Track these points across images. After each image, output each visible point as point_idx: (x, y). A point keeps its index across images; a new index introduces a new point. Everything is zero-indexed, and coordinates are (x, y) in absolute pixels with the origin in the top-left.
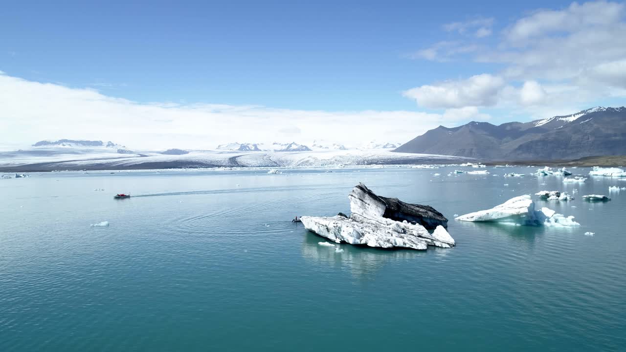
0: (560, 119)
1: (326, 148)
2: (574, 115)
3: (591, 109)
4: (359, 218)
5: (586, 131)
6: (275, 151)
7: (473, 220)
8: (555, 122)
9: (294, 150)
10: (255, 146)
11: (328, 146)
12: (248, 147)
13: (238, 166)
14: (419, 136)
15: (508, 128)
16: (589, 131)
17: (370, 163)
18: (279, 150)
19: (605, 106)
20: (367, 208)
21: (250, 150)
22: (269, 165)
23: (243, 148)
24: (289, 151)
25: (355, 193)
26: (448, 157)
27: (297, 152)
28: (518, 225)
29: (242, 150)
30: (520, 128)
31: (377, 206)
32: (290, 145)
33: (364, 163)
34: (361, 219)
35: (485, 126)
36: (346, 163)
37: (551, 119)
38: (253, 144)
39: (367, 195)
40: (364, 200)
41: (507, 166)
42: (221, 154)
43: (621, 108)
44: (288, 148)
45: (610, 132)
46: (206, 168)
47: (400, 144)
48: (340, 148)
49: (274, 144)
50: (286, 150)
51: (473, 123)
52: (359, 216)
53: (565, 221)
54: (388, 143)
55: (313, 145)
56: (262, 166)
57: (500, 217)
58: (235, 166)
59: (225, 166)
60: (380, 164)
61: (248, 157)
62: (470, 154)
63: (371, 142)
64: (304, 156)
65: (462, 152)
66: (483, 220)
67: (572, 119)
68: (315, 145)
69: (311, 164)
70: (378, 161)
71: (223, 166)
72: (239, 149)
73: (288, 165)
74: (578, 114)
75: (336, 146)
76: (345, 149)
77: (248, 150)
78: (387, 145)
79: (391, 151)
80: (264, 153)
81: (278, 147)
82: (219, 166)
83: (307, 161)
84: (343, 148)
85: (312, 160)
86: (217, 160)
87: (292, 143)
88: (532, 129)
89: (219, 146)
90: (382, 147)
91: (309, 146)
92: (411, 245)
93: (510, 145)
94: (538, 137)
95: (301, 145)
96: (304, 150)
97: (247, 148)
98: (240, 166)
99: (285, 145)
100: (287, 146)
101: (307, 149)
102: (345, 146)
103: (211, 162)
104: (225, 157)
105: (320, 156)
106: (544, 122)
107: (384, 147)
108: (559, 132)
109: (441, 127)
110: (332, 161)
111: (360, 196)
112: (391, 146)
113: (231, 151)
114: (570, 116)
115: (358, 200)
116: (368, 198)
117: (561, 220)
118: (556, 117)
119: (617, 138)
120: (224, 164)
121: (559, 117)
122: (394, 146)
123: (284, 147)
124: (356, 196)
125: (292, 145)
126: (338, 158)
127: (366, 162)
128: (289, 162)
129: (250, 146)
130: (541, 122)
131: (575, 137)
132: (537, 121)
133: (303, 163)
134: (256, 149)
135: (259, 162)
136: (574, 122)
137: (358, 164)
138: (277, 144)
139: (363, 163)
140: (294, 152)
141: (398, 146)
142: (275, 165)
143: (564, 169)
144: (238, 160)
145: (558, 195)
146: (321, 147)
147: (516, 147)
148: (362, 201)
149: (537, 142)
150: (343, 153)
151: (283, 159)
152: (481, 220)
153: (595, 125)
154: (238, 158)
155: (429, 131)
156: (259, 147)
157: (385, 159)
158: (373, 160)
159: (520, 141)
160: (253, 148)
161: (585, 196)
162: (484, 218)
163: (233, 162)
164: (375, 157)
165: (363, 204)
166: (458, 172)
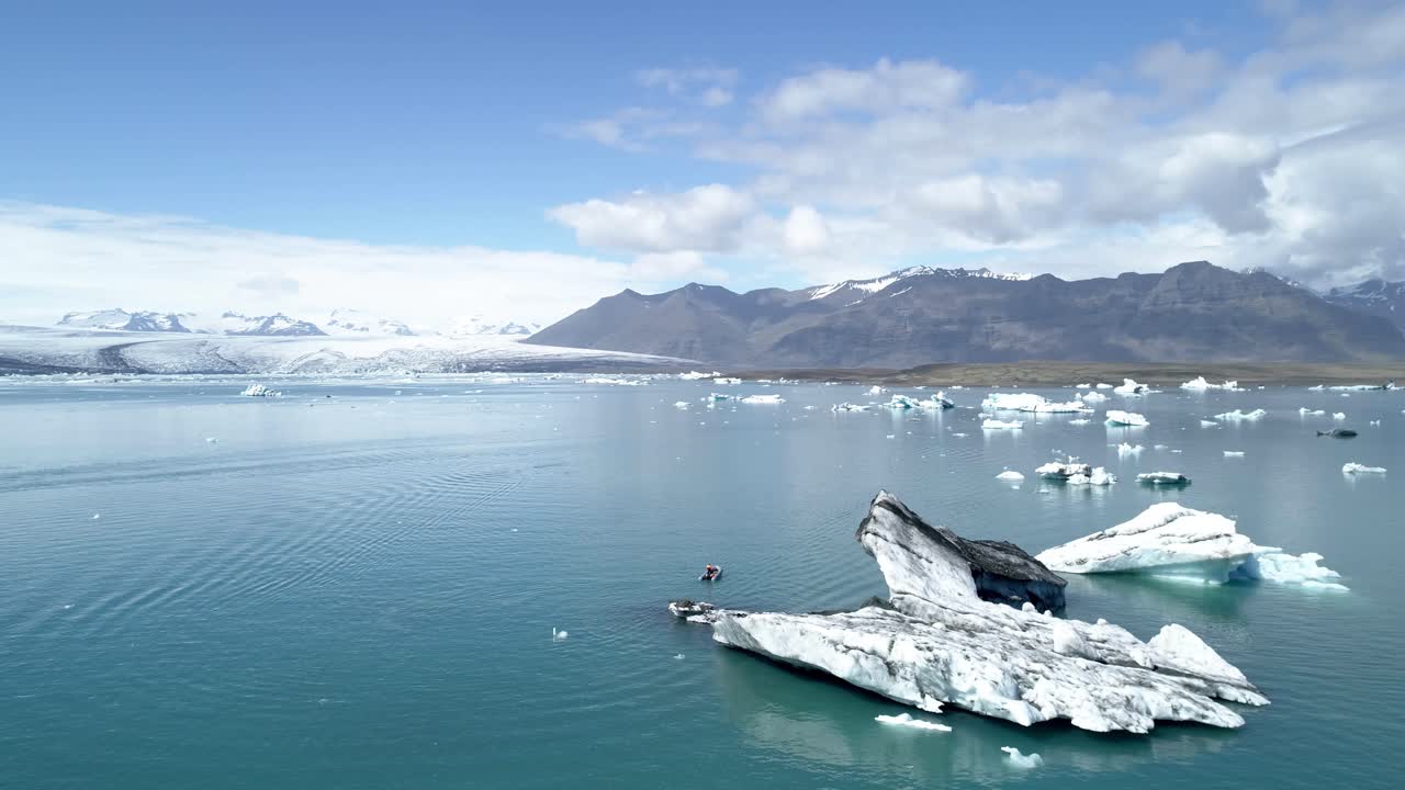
0: (856, 286)
1: (362, 329)
2: (880, 280)
3: (908, 270)
4: (924, 608)
5: (902, 312)
6: (230, 333)
7: (1083, 571)
8: (847, 291)
9: (280, 332)
10: (173, 318)
11: (367, 326)
12: (153, 321)
13: (128, 370)
14: (581, 311)
15: (762, 301)
16: (906, 313)
17: (476, 367)
18: (239, 330)
19: (933, 265)
20: (926, 571)
21: (158, 328)
22: (216, 369)
23: (139, 323)
24: (269, 334)
25: (882, 524)
26: (646, 357)
27: (289, 338)
28: (1213, 583)
29: (137, 330)
30: (784, 301)
31: (952, 564)
32: (271, 321)
33: (460, 367)
34: (930, 612)
35: (718, 294)
36: (420, 368)
37: (839, 285)
38: (167, 314)
39: (914, 531)
40: (913, 548)
41: (782, 381)
42: (75, 338)
43: (958, 271)
44: (264, 326)
45: (942, 316)
46: (31, 374)
47: (538, 326)
48: (399, 332)
49: (226, 315)
50: (261, 332)
51: (693, 286)
52: (922, 602)
53: (1297, 565)
54: (512, 324)
55: (329, 321)
56: (194, 372)
57: (1164, 561)
58: (117, 372)
59: (89, 371)
60: (497, 370)
61: (154, 347)
62: (689, 351)
63: (473, 320)
64: (308, 348)
65: (671, 349)
66: (1113, 570)
67: (875, 288)
68: (334, 322)
69: (327, 369)
70: (493, 364)
71: (83, 370)
72: (126, 327)
73: (268, 369)
74: (886, 277)
75: (386, 327)
76: (409, 333)
77: (153, 330)
78: (508, 327)
79: (519, 342)
80: (202, 337)
81: (238, 325)
82: (71, 371)
83: (319, 361)
84: (403, 331)
85: (331, 360)
86: (63, 353)
87: (276, 314)
88: (805, 304)
89: (67, 317)
90: (499, 331)
91: (321, 325)
92: (1197, 715)
93: (765, 335)
94: (816, 321)
95: (300, 322)
96: (308, 334)
97: (152, 326)
98: (132, 372)
99: (256, 319)
100: (262, 322)
101: (314, 331)
102: (411, 328)
103: (46, 358)
104: (84, 346)
105: (349, 348)
106: (828, 291)
107: (503, 332)
108: (856, 312)
109: (628, 291)
110: (381, 361)
111: (899, 534)
112: (518, 329)
113: (104, 330)
114: (873, 281)
115: (897, 548)
116: (921, 541)
117: (1285, 562)
118: (848, 282)
119: (954, 328)
120: (85, 365)
121: (855, 282)
122: (524, 331)
123: (253, 326)
124: (889, 536)
125: (276, 321)
126: (397, 356)
127: (464, 366)
128: (271, 362)
129: (159, 319)
130: (822, 291)
131: (884, 324)
132: (814, 288)
133: (306, 365)
134: (176, 327)
135: (188, 361)
136: (881, 293)
137: (446, 371)
138: (234, 316)
139: (458, 367)
140: (282, 338)
141: (535, 331)
142: (232, 368)
143: (940, 395)
144: (127, 354)
145: (1088, 473)
146: (350, 326)
147: (776, 340)
148: (908, 549)
149: (815, 330)
150: (408, 343)
151: (253, 353)
152: (1106, 569)
153: (918, 303)
154: (129, 349)
155: (603, 299)
156: (181, 322)
157: (508, 360)
158: (480, 360)
159: (785, 328)
160: (167, 325)
161: (1143, 475)
162: (1117, 565)
163: (112, 359)
164: (486, 355)
165: (912, 562)
166: (717, 398)
